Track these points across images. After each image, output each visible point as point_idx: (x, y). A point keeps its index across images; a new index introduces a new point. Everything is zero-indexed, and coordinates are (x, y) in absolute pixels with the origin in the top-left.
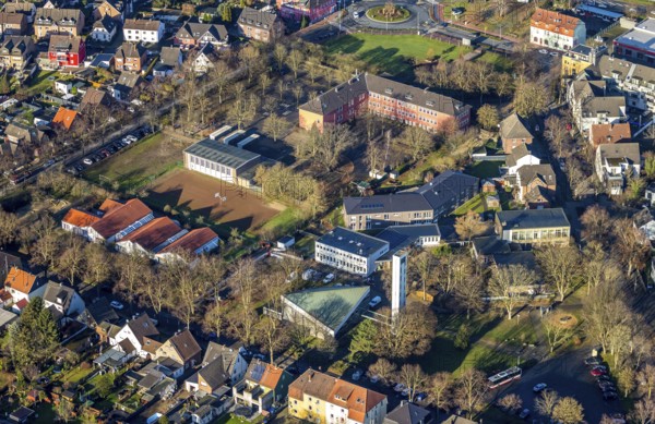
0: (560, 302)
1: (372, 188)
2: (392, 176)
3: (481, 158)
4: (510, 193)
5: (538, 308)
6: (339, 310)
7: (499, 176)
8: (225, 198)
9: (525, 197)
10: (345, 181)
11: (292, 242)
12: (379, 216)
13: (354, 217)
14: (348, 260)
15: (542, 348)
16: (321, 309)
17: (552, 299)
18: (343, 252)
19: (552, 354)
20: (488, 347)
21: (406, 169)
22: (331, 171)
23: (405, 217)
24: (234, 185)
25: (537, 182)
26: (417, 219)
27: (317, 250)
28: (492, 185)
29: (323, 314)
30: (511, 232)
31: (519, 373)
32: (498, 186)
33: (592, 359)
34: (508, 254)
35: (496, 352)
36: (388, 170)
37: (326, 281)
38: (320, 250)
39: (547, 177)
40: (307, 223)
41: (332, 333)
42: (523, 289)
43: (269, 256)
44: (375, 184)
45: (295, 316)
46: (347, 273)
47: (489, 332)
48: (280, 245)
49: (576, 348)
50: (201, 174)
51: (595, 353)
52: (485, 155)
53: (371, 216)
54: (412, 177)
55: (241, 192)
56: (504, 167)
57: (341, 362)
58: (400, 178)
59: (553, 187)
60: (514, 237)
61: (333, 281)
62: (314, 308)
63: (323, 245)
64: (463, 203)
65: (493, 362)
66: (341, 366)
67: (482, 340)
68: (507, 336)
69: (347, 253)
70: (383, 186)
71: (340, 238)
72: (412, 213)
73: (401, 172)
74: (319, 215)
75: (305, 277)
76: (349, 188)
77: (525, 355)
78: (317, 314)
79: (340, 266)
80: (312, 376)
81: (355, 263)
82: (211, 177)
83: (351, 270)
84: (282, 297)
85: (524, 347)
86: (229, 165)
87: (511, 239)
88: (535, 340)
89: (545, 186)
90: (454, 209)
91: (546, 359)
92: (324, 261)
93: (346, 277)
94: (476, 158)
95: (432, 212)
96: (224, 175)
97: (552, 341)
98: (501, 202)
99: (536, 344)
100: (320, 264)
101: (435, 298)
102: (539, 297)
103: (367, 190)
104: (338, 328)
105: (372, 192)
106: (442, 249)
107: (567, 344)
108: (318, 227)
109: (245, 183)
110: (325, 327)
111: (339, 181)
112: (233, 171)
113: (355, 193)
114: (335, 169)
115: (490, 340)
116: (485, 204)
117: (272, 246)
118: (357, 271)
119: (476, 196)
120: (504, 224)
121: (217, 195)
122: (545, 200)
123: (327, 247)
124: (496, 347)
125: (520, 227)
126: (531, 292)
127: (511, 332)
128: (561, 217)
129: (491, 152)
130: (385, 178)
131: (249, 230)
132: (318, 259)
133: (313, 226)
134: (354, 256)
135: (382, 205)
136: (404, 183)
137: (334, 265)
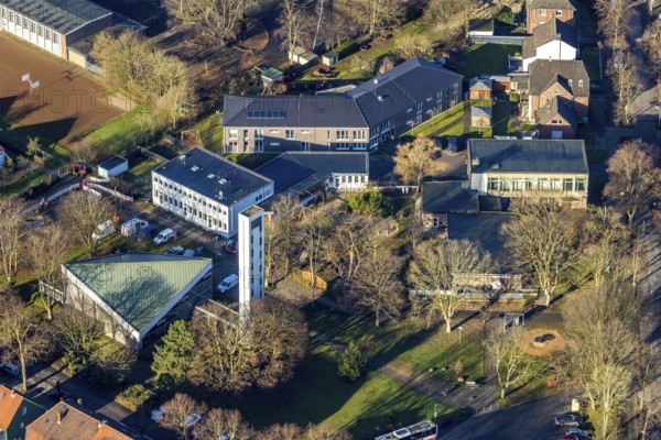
0: (544, 307)
1: (286, 81)
2: (326, 61)
3: (483, 38)
4: (515, 104)
5: (502, 315)
6: (154, 297)
7: (504, 72)
8: (37, 84)
9: (535, 114)
10: (245, 65)
11: (123, 167)
12: (277, 132)
13: (234, 131)
14: (200, 208)
15: (490, 388)
16: (123, 294)
17: (530, 302)
18: (192, 193)
19: (503, 401)
20: (397, 380)
21: (353, 49)
22: (229, 46)
23: (323, 135)
24: (61, 61)
25: (556, 90)
26: (340, 140)
27: (156, 186)
28: (487, 89)
29: (127, 303)
30: (485, 176)
31: (433, 431)
32: (497, 90)
33: (568, 416)
34: (473, 215)
35: (408, 388)
36: (321, 51)
37: (158, 240)
38: (160, 185)
39: (576, 83)
40: (159, 135)
41: (136, 335)
42: (483, 279)
43: (79, 189)
44: (294, 72)
45: (83, 301)
46: (199, 228)
47: (407, 353)
48: (102, 172)
49: (548, 393)
50: (16, 39)
51: (575, 407)
52: (490, 33)
53: (264, 131)
54: (358, 65)
55: (69, 74)
56: (517, 57)
57: (139, 387)
58: (339, 64)
59: (584, 101)
60: (492, 186)
61: (170, 241)
62: (112, 290)
63: (164, 179)
64: (428, 117)
65: (397, 407)
66: (139, 394)
67: (389, 366)
68: (433, 363)
69: (198, 196)
70: (306, 78)
71: (194, 169)
72: (333, 130)
73: (342, 55)
74: (182, 124)
75: (125, 230)
76: (248, 77)
77: (455, 399)
78: (114, 301)
79: (188, 216)
80: (63, 415)
81: (211, 213)
82: (30, 45)
83: (204, 224)
84: (63, 269)
85: (458, 386)
86: (57, 27)
87: (485, 189)
88: (481, 373)
89: (569, 96)
90: (409, 128)
91: (491, 409)
92: (166, 206)
93: (195, 235)
94: (475, 37)
95: (366, 130)
96: (49, 42)
97: (504, 380)
98: (493, 120)
99: (480, 381)
100: (159, 210)
101: (330, 284)
102: (509, 295)
103: (277, 82)
104: (147, 328)
105: (284, 88)
106: (367, 197)
107: (533, 386)
108: (176, 143)
109: (78, 59)
110: (125, 325)
111: (237, 63)
112: (61, 37)
113: (253, 88)
114: (235, 43)
115: (402, 369)
116: (468, 121)
117: (89, 172)
118: (214, 228)
119: (455, 107)
120: (476, 162)
121: (25, 78)
122: (565, 123)
123: (169, 182)
124: (410, 381)
125: (500, 170)
126: (496, 285)
127: (444, 356)
128: (578, 157)
129: (501, 28)
130: (312, 64)
131: (63, 141)
132: (156, 200)
133: (168, 140)
134: (209, 201)
135: (283, 114)
136: (343, 75)
137: (179, 212)
